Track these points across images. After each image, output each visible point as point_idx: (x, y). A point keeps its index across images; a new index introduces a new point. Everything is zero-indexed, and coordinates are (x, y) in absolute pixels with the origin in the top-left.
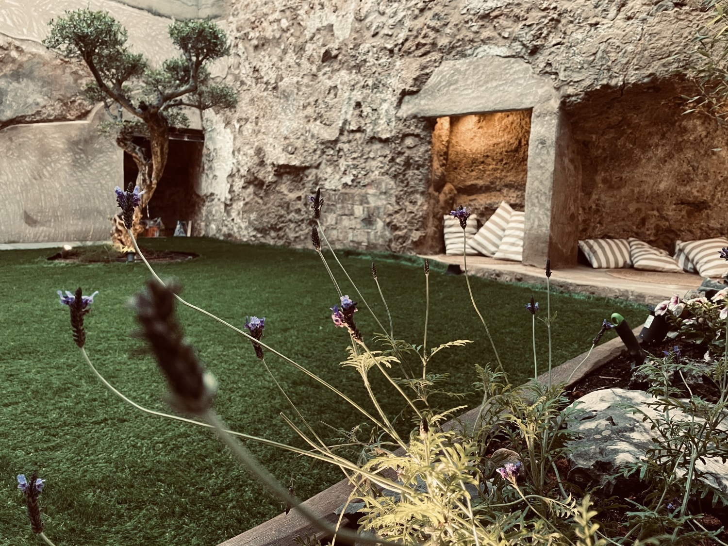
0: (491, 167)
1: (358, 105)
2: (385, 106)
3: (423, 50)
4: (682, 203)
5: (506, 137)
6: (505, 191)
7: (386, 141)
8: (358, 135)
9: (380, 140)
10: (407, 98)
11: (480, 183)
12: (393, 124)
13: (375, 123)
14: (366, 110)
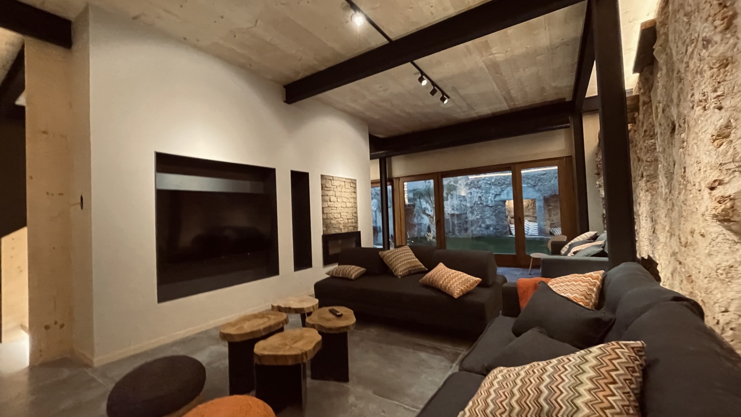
1: (480, 197)
2: (490, 198)
3: (501, 184)
7: (491, 207)
8: (480, 205)
9: (489, 206)
10: (497, 196)
12: (493, 202)
13: (487, 202)
14: (483, 199)
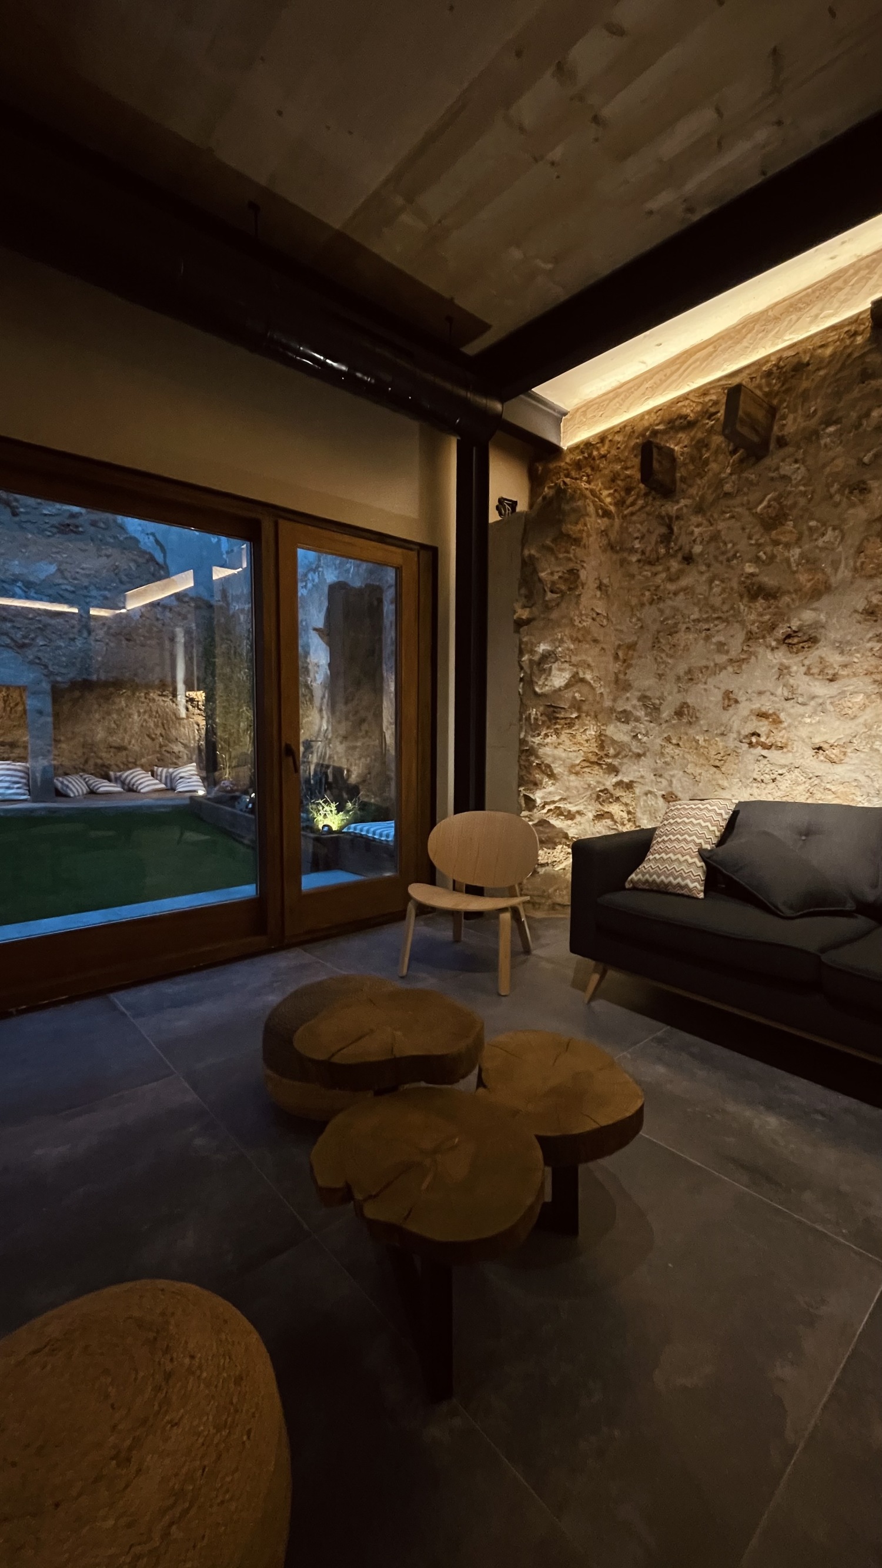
4: (111, 747)
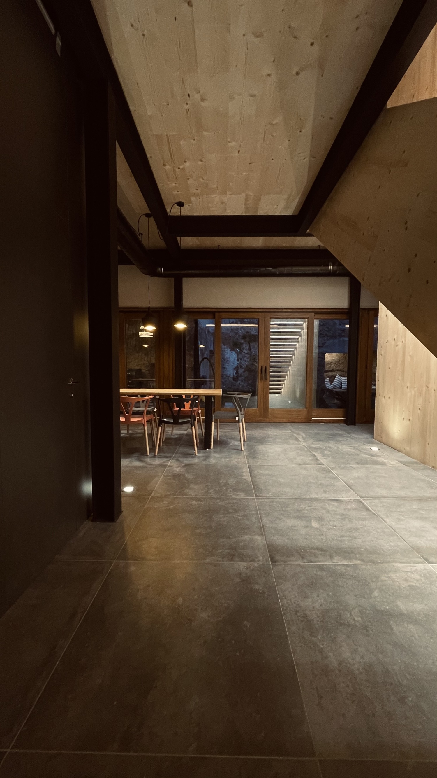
0: (332, 365)
5: (336, 357)
6: (336, 371)
11: (329, 369)
